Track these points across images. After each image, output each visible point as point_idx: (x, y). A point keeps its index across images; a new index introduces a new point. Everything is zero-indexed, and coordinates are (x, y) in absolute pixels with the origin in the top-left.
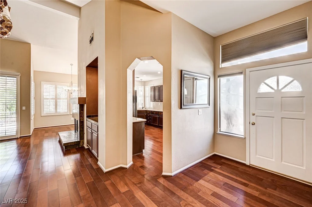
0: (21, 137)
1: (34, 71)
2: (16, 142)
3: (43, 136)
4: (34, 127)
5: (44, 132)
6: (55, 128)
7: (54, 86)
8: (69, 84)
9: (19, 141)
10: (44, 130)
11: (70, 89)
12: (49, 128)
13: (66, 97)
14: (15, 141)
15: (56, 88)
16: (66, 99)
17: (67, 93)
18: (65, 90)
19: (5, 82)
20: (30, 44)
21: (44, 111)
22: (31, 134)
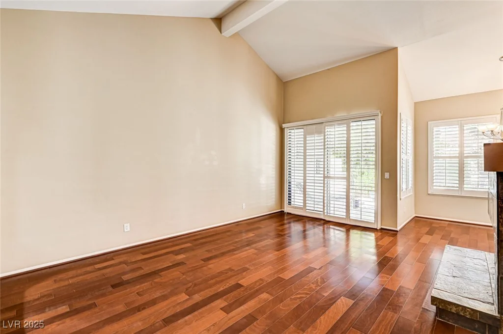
0: (381, 229)
1: (416, 103)
2: (375, 236)
3: (418, 240)
4: (415, 214)
7: (456, 128)
9: (379, 234)
10: (430, 225)
14: (373, 234)
18: (483, 133)
19: (360, 131)
20: (396, 48)
21: (434, 184)
22: (398, 229)
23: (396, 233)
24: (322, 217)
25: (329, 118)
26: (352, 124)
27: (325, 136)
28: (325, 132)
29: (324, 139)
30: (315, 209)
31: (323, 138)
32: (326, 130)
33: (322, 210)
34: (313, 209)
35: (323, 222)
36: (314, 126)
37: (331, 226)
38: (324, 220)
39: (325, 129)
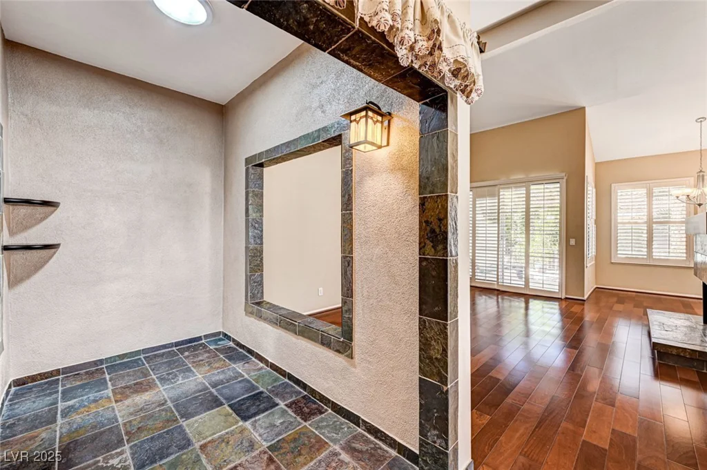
0: (566, 298)
1: (596, 164)
2: (559, 305)
3: (611, 308)
4: (596, 284)
5: (615, 299)
6: (644, 297)
7: (644, 191)
8: (693, 178)
9: (564, 304)
10: (617, 295)
11: (694, 192)
12: (629, 293)
13: (682, 216)
14: (557, 303)
15: (650, 195)
16: (682, 222)
17: (685, 204)
18: (678, 197)
19: (542, 194)
20: (584, 108)
21: (619, 252)
22: (585, 298)
23: (582, 302)
24: (496, 287)
25: (503, 179)
26: (532, 187)
27: (499, 199)
28: (499, 196)
29: (499, 203)
30: (487, 279)
31: (497, 201)
32: (501, 193)
33: (496, 280)
34: (484, 278)
35: (496, 292)
36: (486, 189)
37: (506, 297)
38: (498, 290)
39: (499, 193)
